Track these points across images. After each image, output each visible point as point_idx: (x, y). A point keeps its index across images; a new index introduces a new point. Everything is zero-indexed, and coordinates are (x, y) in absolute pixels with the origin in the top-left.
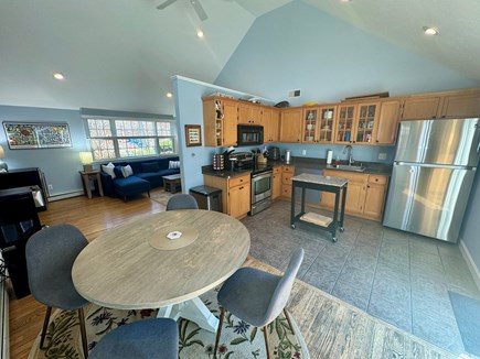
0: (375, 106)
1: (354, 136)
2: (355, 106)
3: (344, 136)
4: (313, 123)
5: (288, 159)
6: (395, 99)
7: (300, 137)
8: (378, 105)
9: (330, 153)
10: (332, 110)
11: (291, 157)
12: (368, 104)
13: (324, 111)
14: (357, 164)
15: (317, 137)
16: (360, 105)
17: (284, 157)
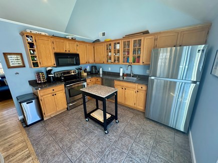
0: (141, 40)
1: (131, 59)
2: (130, 40)
3: (126, 60)
4: (110, 52)
5: (101, 73)
6: (152, 35)
7: (105, 60)
8: (142, 38)
9: (121, 70)
10: (119, 43)
11: (103, 72)
12: (137, 39)
13: (115, 44)
14: (134, 76)
15: (112, 60)
16: (133, 40)
17: (99, 72)
